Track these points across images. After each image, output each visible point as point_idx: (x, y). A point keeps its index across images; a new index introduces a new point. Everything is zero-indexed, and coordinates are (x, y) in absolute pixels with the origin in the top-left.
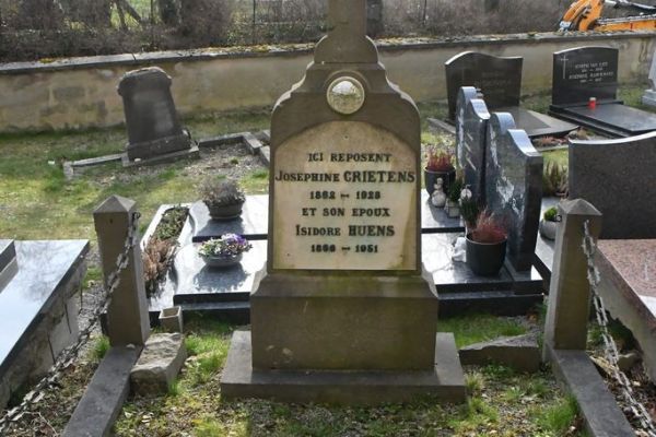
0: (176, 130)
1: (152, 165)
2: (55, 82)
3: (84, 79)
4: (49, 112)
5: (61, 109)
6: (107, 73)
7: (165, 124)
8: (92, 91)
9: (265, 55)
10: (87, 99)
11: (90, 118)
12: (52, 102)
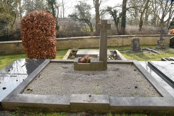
0: (139, 47)
1: (136, 52)
2: (113, 39)
3: (116, 39)
4: (111, 43)
5: (113, 43)
6: (119, 38)
7: (138, 46)
8: (117, 41)
9: (141, 36)
10: (116, 42)
11: (116, 45)
12: (112, 42)
